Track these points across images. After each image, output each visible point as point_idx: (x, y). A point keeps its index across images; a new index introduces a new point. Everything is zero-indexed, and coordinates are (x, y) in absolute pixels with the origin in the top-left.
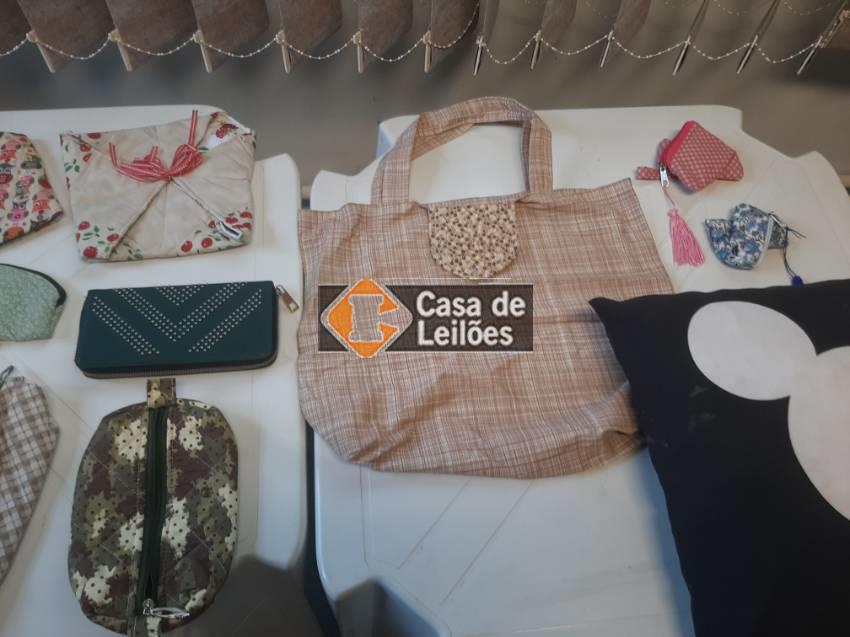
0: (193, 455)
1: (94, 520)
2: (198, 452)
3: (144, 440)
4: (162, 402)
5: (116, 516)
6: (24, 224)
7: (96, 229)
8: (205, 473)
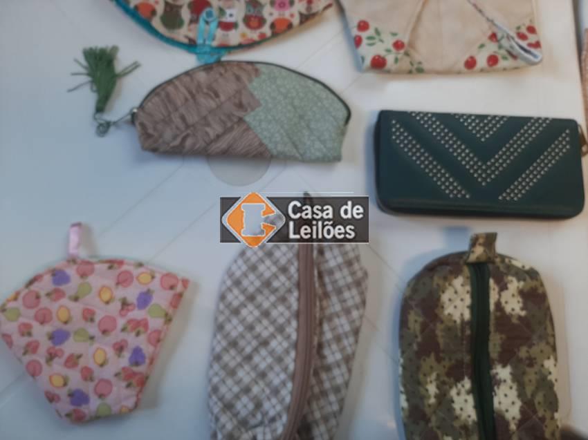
0: (515, 321)
1: (426, 383)
2: (520, 318)
3: (468, 301)
4: (484, 259)
5: (446, 379)
6: (292, 16)
7: (377, 32)
8: (527, 341)
